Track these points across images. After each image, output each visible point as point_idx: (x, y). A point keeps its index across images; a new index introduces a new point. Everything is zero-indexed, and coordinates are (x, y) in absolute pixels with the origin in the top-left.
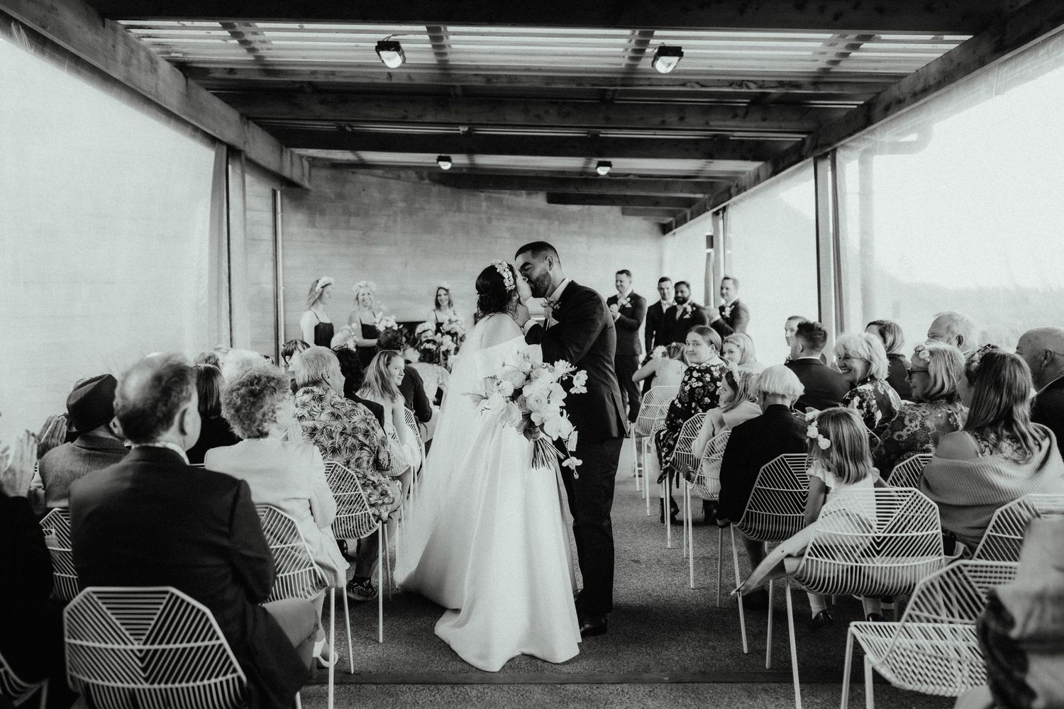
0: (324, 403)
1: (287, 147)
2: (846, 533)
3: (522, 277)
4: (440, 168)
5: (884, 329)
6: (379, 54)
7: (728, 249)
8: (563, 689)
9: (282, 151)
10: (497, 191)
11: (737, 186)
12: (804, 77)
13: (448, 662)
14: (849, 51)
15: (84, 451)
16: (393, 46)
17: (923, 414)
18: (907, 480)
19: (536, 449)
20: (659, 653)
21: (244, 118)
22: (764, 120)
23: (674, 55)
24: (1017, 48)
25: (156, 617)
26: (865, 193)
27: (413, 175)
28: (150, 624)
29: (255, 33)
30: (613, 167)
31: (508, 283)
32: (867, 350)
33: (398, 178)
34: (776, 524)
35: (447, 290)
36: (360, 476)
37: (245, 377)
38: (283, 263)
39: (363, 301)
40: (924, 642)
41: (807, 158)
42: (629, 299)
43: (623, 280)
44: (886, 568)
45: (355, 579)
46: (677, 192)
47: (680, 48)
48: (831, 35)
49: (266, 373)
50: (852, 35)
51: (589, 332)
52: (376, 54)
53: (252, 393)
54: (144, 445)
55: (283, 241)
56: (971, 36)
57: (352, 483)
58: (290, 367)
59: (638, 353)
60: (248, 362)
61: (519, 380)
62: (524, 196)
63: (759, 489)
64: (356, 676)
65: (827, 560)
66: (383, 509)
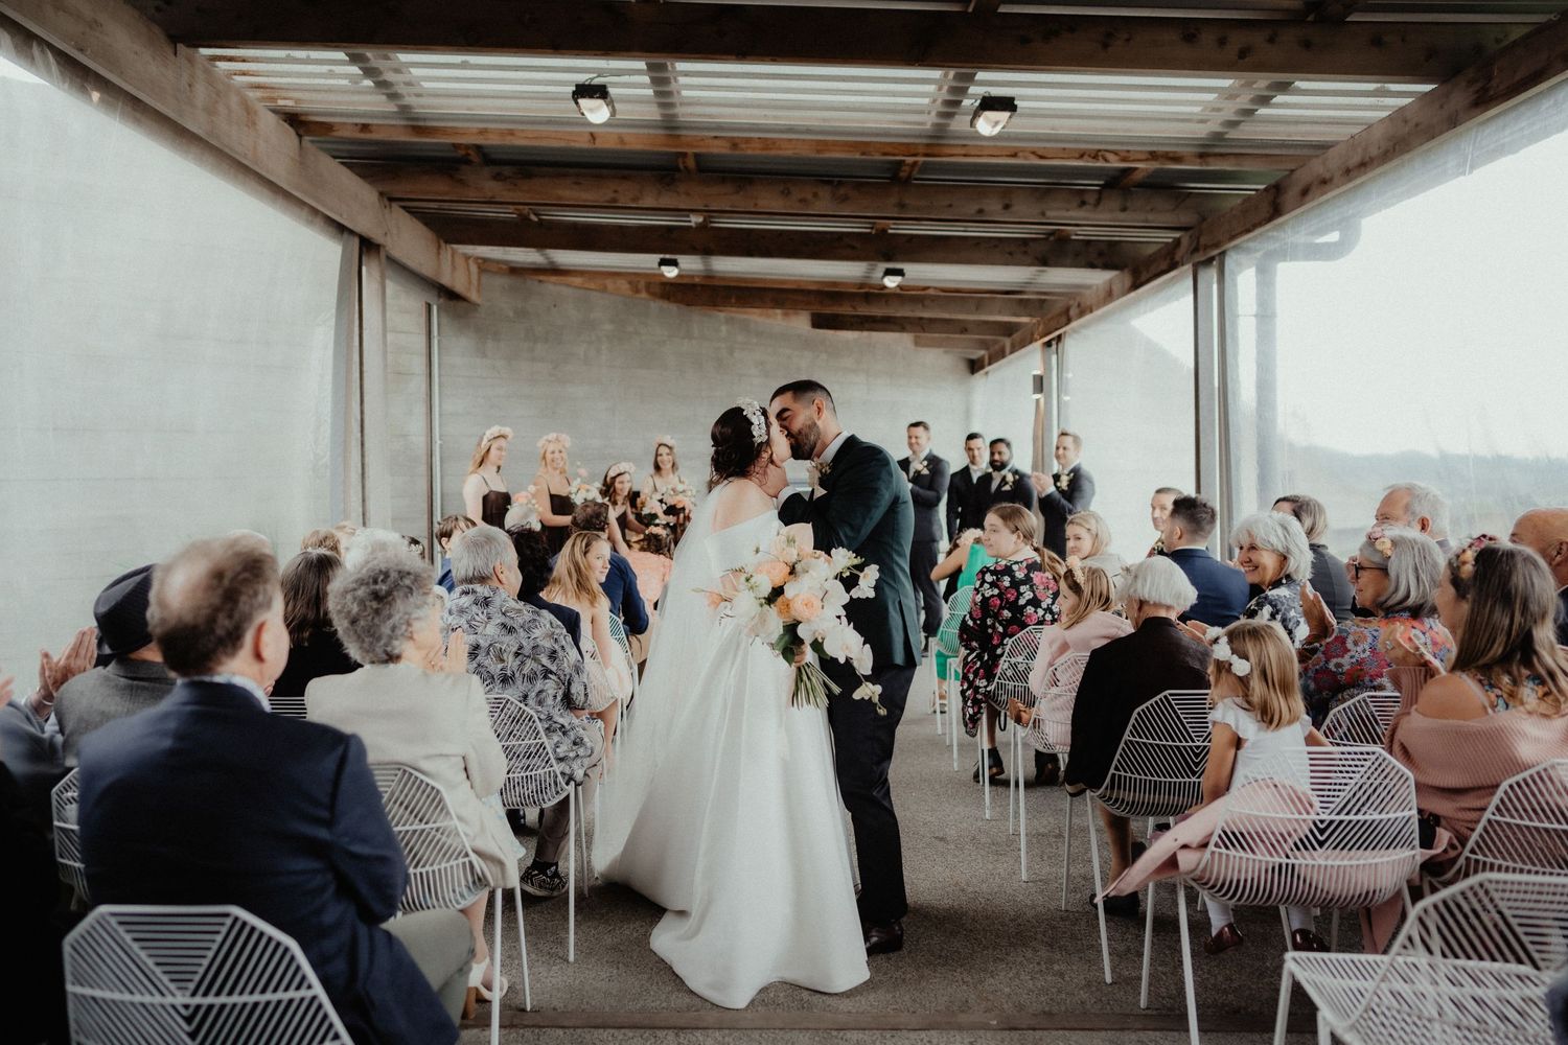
0: (491, 609)
1: (446, 242)
2: (1273, 815)
3: (779, 428)
4: (663, 275)
5: (1299, 507)
6: (577, 103)
7: (1066, 394)
8: (842, 1039)
9: (439, 247)
10: (740, 309)
11: (1079, 305)
12: (1187, 145)
13: (672, 992)
14: (1255, 107)
15: (123, 681)
16: (598, 91)
17: (1375, 634)
18: (1349, 730)
19: (799, 678)
20: (981, 982)
21: (385, 200)
22: (1124, 209)
23: (1004, 109)
24: (1508, 99)
25: (210, 954)
26: (1265, 315)
27: (623, 285)
28: (200, 965)
29: (397, 71)
30: (906, 276)
31: (759, 432)
32: (1283, 539)
33: (604, 290)
34: (1155, 794)
35: (670, 448)
36: (542, 717)
37: (364, 571)
38: (440, 406)
39: (553, 461)
40: (1402, 987)
41: (1183, 265)
42: (925, 463)
43: (918, 435)
44: (1332, 866)
45: (535, 865)
46: (991, 313)
47: (1012, 99)
48: (1231, 82)
49: (397, 565)
50: (1262, 81)
51: (868, 508)
52: (573, 102)
53: (376, 596)
54: (196, 678)
55: (440, 376)
56: (1434, 86)
57: (531, 727)
58: (449, 552)
59: (938, 539)
60: (383, 546)
61: (778, 575)
62: (779, 317)
63: (1131, 741)
64: (533, 1014)
65: (1242, 854)
66: (575, 765)
